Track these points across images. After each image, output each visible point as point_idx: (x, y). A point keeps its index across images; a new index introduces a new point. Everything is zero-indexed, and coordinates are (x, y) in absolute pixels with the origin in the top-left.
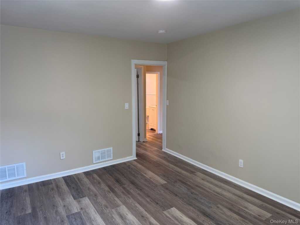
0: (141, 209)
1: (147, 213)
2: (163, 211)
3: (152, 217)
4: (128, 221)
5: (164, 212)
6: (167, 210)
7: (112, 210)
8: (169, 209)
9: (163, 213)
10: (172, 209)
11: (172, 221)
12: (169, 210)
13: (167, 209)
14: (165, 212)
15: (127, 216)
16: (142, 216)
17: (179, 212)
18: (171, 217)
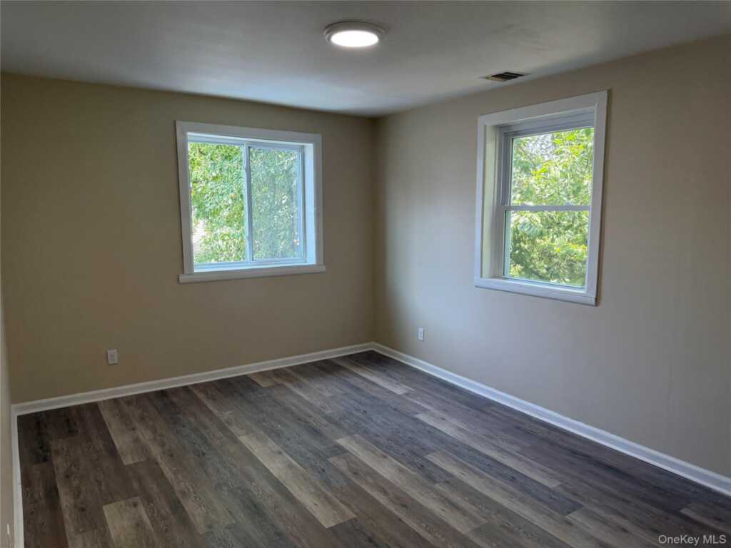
0: (413, 524)
1: (396, 513)
2: (355, 519)
3: (383, 506)
4: (435, 496)
5: (355, 516)
6: (346, 520)
7: (486, 522)
8: (341, 524)
9: (356, 514)
10: (333, 524)
11: (339, 495)
12: (341, 521)
13: (345, 523)
14: (352, 515)
15: (442, 508)
16: (405, 506)
17: (317, 516)
18: (340, 504)
